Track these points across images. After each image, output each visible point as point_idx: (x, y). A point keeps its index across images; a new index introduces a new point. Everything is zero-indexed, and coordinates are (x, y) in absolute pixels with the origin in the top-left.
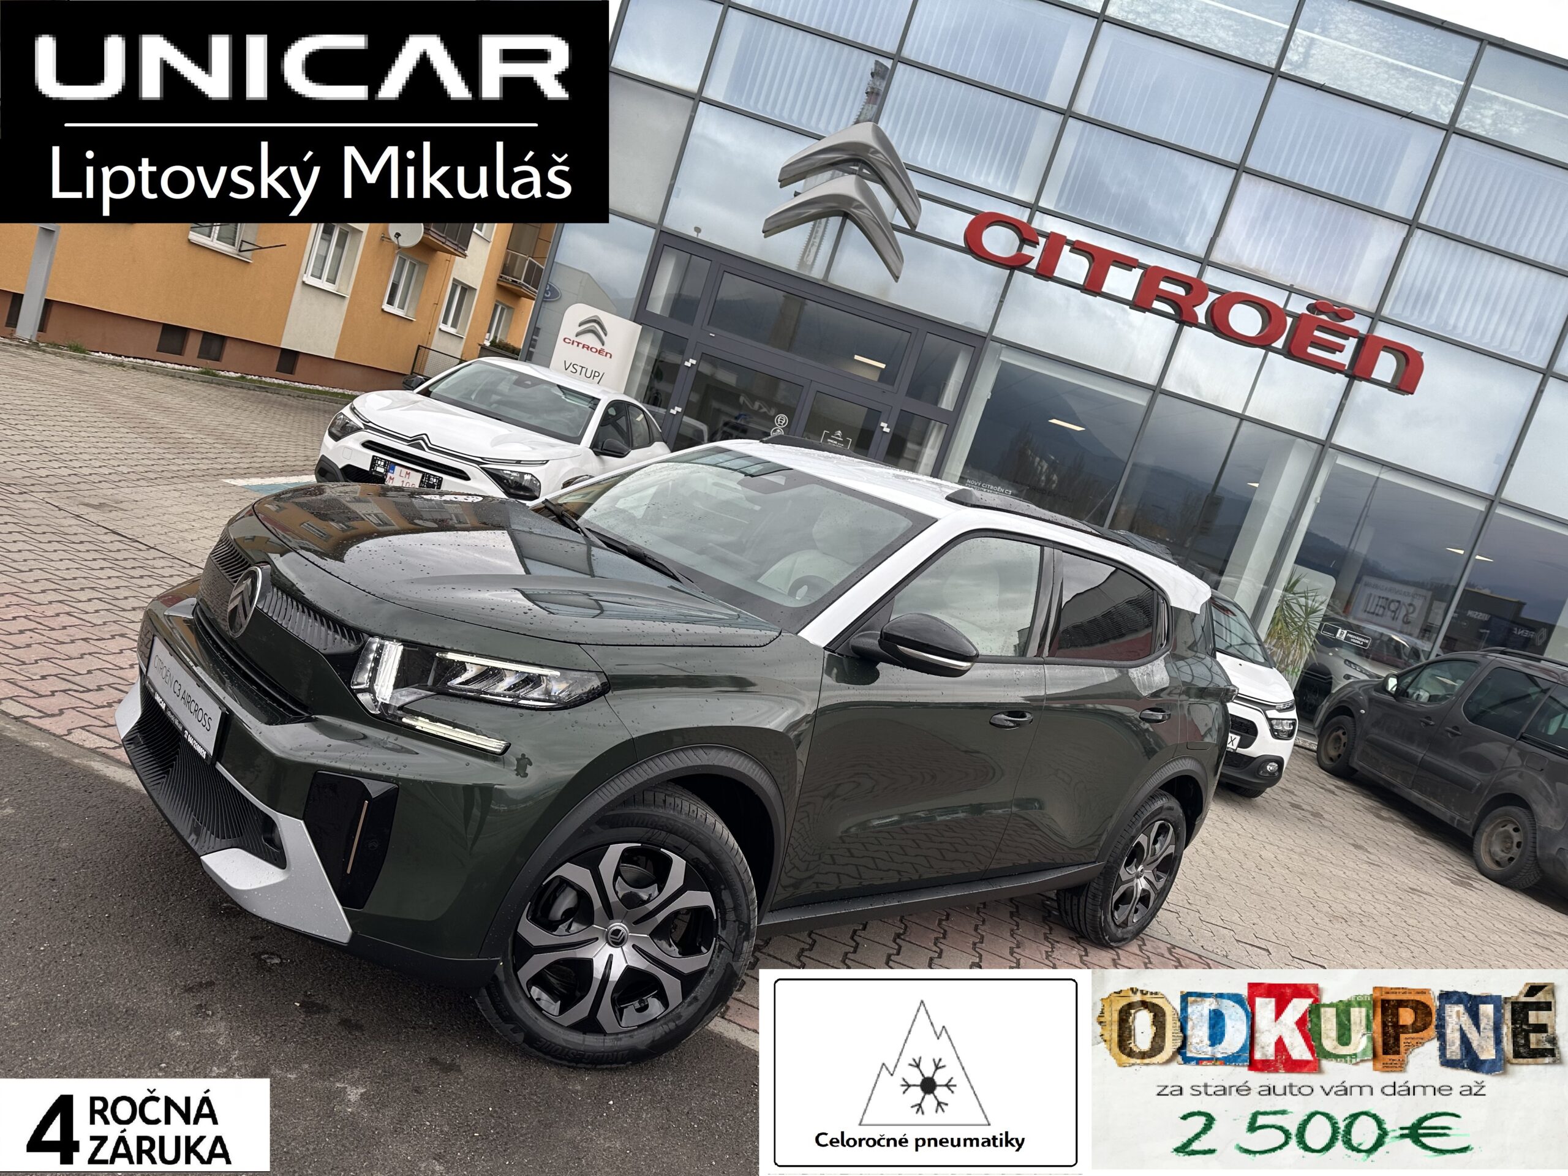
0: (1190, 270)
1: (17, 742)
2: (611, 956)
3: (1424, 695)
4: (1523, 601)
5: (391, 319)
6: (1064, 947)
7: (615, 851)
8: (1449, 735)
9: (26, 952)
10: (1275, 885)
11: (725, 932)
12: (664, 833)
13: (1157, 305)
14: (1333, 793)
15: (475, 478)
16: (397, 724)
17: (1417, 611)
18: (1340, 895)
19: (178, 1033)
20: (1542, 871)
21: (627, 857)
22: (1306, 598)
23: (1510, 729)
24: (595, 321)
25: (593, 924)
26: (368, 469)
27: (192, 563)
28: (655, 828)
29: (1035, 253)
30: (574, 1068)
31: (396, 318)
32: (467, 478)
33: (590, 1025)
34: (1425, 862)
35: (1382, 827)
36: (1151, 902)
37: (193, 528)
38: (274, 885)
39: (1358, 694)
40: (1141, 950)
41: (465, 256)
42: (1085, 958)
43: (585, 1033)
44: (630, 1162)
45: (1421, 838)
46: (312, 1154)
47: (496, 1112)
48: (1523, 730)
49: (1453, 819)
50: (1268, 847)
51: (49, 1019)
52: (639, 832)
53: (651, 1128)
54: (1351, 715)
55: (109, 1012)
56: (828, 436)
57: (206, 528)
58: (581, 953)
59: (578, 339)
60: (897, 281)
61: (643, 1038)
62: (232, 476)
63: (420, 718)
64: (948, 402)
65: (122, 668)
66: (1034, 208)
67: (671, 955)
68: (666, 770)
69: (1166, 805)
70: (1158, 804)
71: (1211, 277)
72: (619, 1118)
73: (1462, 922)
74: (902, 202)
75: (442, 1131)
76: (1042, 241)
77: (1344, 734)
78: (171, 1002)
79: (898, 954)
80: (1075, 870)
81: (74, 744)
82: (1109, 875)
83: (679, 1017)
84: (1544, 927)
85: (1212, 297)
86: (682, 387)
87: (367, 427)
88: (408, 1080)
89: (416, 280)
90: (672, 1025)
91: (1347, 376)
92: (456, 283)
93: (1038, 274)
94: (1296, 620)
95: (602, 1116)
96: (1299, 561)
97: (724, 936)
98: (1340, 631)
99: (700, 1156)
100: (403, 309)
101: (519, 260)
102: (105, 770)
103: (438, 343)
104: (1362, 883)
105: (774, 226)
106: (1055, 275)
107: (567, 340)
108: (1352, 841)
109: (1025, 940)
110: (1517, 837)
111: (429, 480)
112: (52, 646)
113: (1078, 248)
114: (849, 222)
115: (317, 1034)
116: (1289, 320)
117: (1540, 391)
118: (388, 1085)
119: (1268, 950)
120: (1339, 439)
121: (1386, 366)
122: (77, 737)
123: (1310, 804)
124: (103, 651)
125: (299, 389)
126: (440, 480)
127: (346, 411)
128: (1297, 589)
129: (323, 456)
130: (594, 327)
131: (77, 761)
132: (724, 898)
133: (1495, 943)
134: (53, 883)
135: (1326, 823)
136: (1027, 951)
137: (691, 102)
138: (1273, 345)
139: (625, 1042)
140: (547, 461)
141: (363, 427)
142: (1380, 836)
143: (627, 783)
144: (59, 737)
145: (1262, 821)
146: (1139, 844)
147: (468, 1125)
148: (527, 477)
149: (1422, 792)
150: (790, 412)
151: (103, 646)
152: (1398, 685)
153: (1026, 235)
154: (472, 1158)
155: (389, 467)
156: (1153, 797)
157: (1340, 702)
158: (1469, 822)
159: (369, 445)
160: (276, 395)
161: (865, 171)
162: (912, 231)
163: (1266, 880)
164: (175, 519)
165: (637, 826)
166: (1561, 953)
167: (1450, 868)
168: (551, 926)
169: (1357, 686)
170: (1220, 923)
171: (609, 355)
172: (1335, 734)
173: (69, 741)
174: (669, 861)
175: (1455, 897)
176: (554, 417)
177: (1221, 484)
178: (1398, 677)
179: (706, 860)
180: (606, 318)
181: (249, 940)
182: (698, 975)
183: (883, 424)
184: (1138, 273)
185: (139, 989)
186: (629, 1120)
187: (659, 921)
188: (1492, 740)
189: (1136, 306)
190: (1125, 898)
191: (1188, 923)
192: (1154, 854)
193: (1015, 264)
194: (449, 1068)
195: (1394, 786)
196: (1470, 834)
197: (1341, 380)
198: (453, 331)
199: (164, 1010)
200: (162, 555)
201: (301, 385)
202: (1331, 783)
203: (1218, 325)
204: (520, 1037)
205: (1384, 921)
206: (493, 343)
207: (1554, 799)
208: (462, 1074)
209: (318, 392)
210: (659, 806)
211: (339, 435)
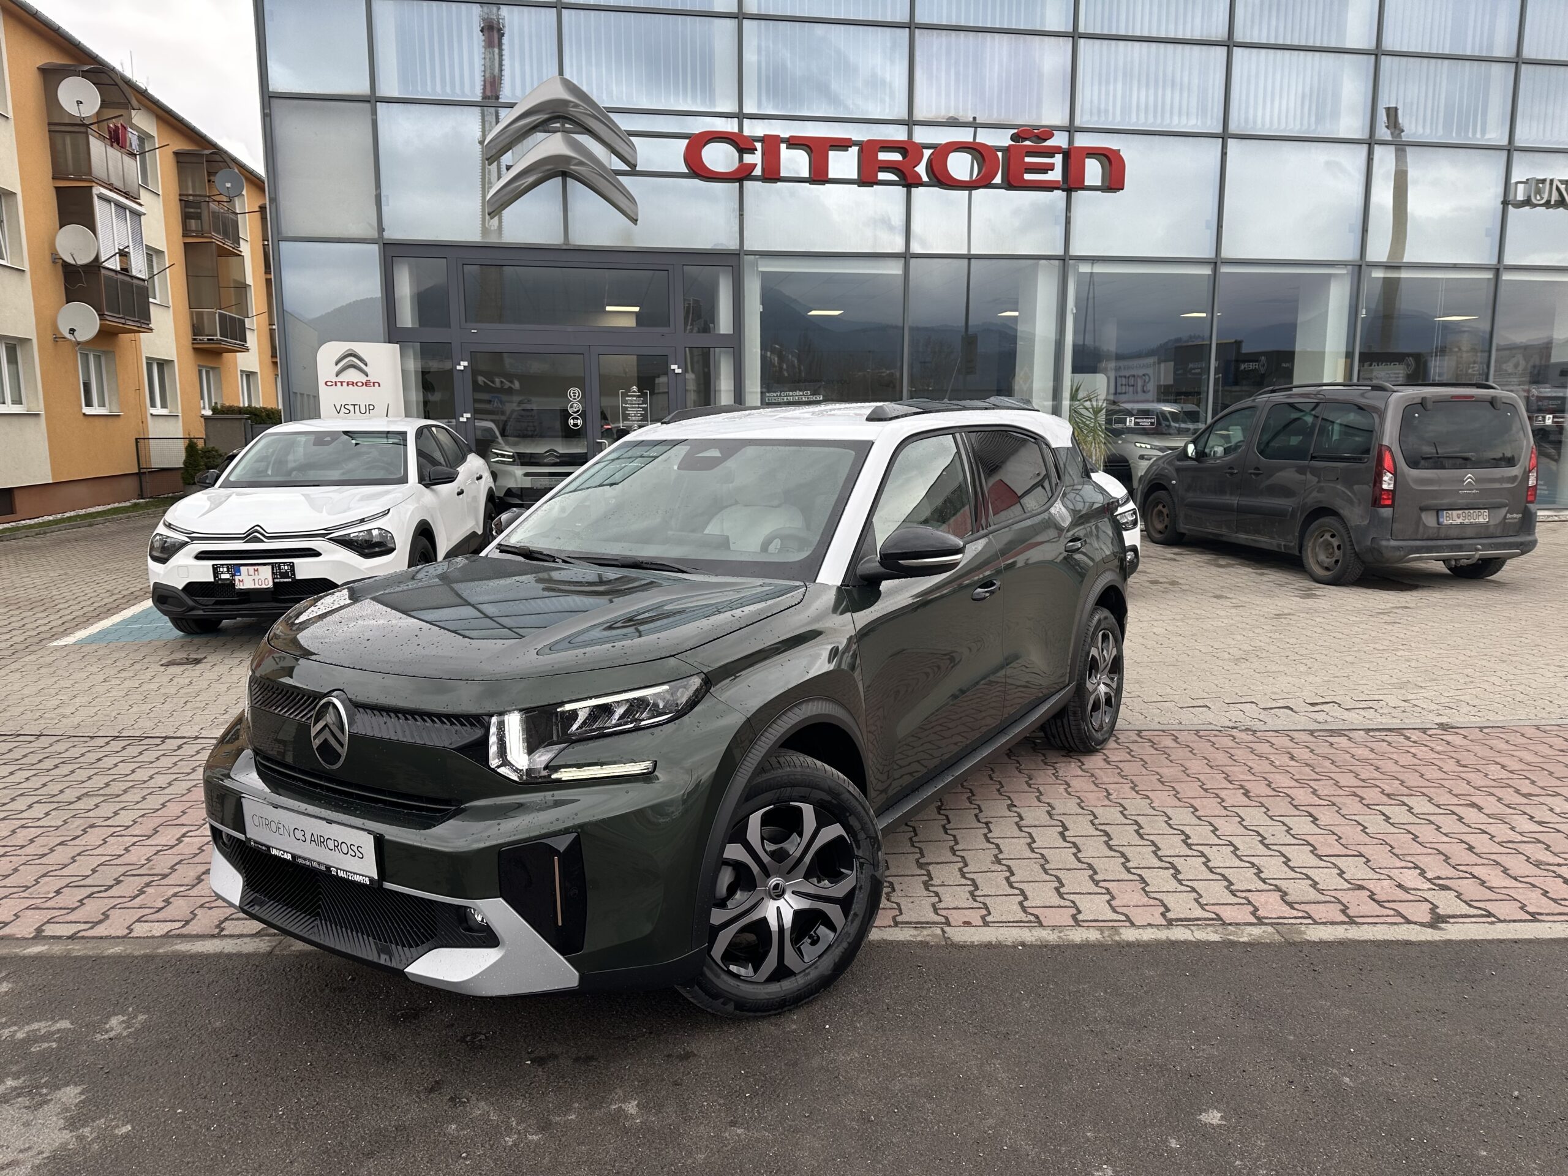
0: (899, 134)
1: (91, 957)
2: (778, 908)
3: (1219, 450)
4: (1239, 339)
5: (96, 420)
6: (1063, 764)
7: (755, 819)
8: (1253, 476)
9: (269, 1121)
10: (1179, 652)
11: (861, 851)
12: (789, 789)
13: (882, 176)
14: (1175, 560)
15: (326, 551)
16: (549, 782)
17: (1152, 380)
18: (1230, 641)
19: (453, 1127)
20: (1363, 562)
21: (765, 821)
22: (1090, 400)
23: (1298, 453)
24: (351, 355)
25: (756, 887)
26: (212, 580)
27: (91, 735)
28: (782, 787)
29: (755, 159)
30: (779, 1014)
31: (102, 419)
32: (318, 554)
33: (782, 972)
34: (1272, 589)
35: (1226, 573)
36: (1112, 702)
37: (62, 701)
38: (495, 963)
39: (1164, 469)
40: (1118, 744)
41: (151, 330)
42: (1083, 767)
43: (779, 981)
44: (874, 1063)
45: (1259, 571)
46: (638, 1165)
47: (747, 1072)
48: (1311, 452)
49: (1279, 546)
50: (1155, 624)
51: (339, 1163)
52: (769, 796)
53: (871, 1032)
54: (1164, 488)
55: (384, 1136)
56: (624, 395)
57: (75, 697)
58: (755, 916)
59: (340, 378)
60: (636, 224)
61: (826, 965)
62: (54, 637)
63: (562, 770)
64: (724, 324)
65: (120, 856)
66: (740, 116)
67: (827, 888)
68: (779, 735)
69: (1102, 617)
70: (1097, 617)
71: (922, 135)
72: (841, 1035)
73: (1327, 627)
74: (613, 145)
75: (720, 1105)
76: (758, 145)
77: (1164, 507)
78: (425, 1106)
79: (949, 822)
80: (1057, 697)
81: (144, 938)
82: (1081, 691)
83: (848, 934)
84: (1383, 607)
85: (927, 153)
86: (463, 391)
87: (193, 539)
88: (663, 1080)
89: (107, 372)
90: (845, 945)
91: (1063, 190)
92: (150, 361)
93: (766, 179)
94: (1088, 422)
95: (828, 1039)
96: (1075, 370)
97: (861, 855)
98: (1128, 419)
99: (920, 1035)
100: (104, 406)
101: (205, 317)
102: (193, 947)
103: (155, 429)
104: (1239, 625)
105: (496, 206)
106: (782, 175)
107: (329, 384)
108: (1211, 594)
109: (1032, 772)
110: (1335, 542)
111: (280, 569)
112: (37, 862)
113: (794, 143)
114: (570, 181)
115: (563, 1077)
116: (1000, 154)
117: (1224, 154)
118: (651, 1090)
119: (1206, 706)
120: (1076, 250)
121: (1093, 171)
122: (140, 930)
123: (1163, 577)
124: (88, 848)
125: (31, 526)
126: (292, 566)
127: (161, 529)
128: (1081, 395)
129: (155, 583)
130: (351, 361)
131: (161, 951)
132: (851, 823)
133: (1357, 633)
134: (239, 1059)
135: (1184, 587)
136: (1039, 779)
137: (368, 105)
138: (993, 182)
139: (813, 974)
140: (389, 510)
141: (188, 540)
142: (1229, 581)
143: (755, 757)
144: (125, 937)
145: (1138, 604)
146: (1093, 656)
147: (736, 1091)
148: (375, 533)
149: (1247, 532)
150: (580, 383)
151: (84, 843)
152: (1196, 448)
153: (742, 145)
154: (758, 1112)
155: (234, 570)
156: (1092, 614)
157: (1150, 481)
158: (1293, 544)
159: (202, 556)
160: (13, 542)
161: (567, 125)
162: (633, 172)
163: (1170, 651)
164: (38, 699)
165: (767, 791)
166: (1406, 622)
167: (1293, 587)
168: (722, 904)
169: (1160, 462)
170: (1160, 699)
171: (376, 385)
172: (1156, 510)
173: (137, 937)
174: (800, 810)
175: (1310, 609)
176: (350, 465)
177: (970, 323)
178: (1194, 442)
179: (828, 798)
180: (359, 347)
181: (444, 1032)
182: (851, 893)
183: (673, 367)
184: (854, 150)
185: (391, 1108)
186: (850, 1034)
187: (808, 863)
188: (1282, 468)
189: (864, 183)
190: (1096, 707)
191: (1137, 709)
192: (1105, 660)
193: (741, 175)
194: (686, 1056)
195: (1222, 535)
196: (1297, 553)
197: (1059, 195)
198: (164, 412)
199: (426, 1114)
200: (55, 738)
201: (28, 522)
202: (1169, 552)
203: (941, 179)
204: (730, 1007)
205: (1272, 648)
206: (215, 410)
207: (1355, 500)
208: (700, 1057)
209: (49, 523)
210: (777, 769)
211: (165, 556)
